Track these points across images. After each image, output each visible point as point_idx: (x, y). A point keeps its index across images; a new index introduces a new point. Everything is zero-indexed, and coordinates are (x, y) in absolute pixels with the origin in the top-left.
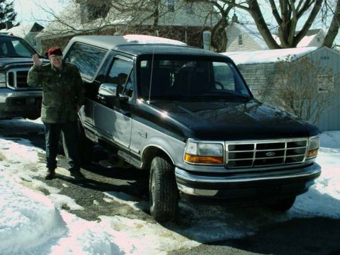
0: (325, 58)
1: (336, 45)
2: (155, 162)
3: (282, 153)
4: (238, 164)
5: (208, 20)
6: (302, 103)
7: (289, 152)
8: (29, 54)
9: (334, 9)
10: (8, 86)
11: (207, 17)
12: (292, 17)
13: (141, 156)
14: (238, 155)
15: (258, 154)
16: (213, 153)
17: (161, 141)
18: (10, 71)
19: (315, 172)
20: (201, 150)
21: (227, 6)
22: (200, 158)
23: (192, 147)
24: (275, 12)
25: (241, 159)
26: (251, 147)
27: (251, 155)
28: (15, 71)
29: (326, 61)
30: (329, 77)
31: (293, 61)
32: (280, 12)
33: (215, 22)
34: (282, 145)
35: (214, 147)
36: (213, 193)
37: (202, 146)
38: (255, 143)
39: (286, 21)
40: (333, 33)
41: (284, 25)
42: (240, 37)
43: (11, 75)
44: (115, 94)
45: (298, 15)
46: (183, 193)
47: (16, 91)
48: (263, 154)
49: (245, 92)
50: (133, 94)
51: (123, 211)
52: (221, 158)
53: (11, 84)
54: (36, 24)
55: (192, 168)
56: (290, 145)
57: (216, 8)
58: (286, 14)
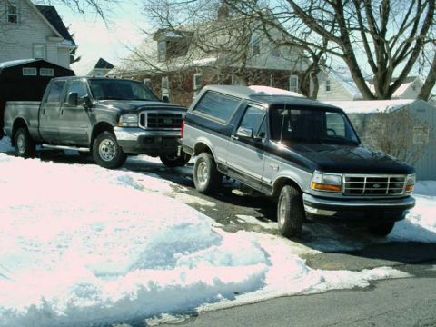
0: (421, 111)
1: (433, 96)
2: (285, 189)
3: (385, 186)
4: (352, 192)
5: (298, 65)
6: (399, 152)
7: (391, 186)
8: (149, 97)
9: (431, 61)
10: (140, 126)
11: (296, 62)
12: (388, 65)
13: (272, 185)
14: (352, 185)
15: (368, 186)
16: (334, 182)
17: (292, 173)
18: (142, 112)
19: (411, 203)
20: (325, 180)
21: (318, 51)
22: (324, 186)
23: (318, 177)
24: (371, 62)
25: (354, 188)
26: (362, 179)
27: (362, 186)
28: (146, 113)
29: (421, 113)
30: (424, 129)
31: (391, 113)
32: (375, 61)
33: (305, 67)
34: (386, 180)
35: (335, 178)
36: (331, 213)
37: (325, 177)
38: (366, 176)
39: (382, 70)
40: (429, 84)
41: (380, 74)
42: (328, 82)
43: (143, 116)
44: (250, 136)
45: (395, 64)
46: (308, 213)
47: (146, 130)
48: (371, 186)
49: (354, 138)
50: (266, 136)
51: (256, 228)
52: (340, 187)
53: (143, 124)
54: (101, 60)
55: (317, 194)
56: (392, 180)
57: (306, 52)
58: (382, 63)
